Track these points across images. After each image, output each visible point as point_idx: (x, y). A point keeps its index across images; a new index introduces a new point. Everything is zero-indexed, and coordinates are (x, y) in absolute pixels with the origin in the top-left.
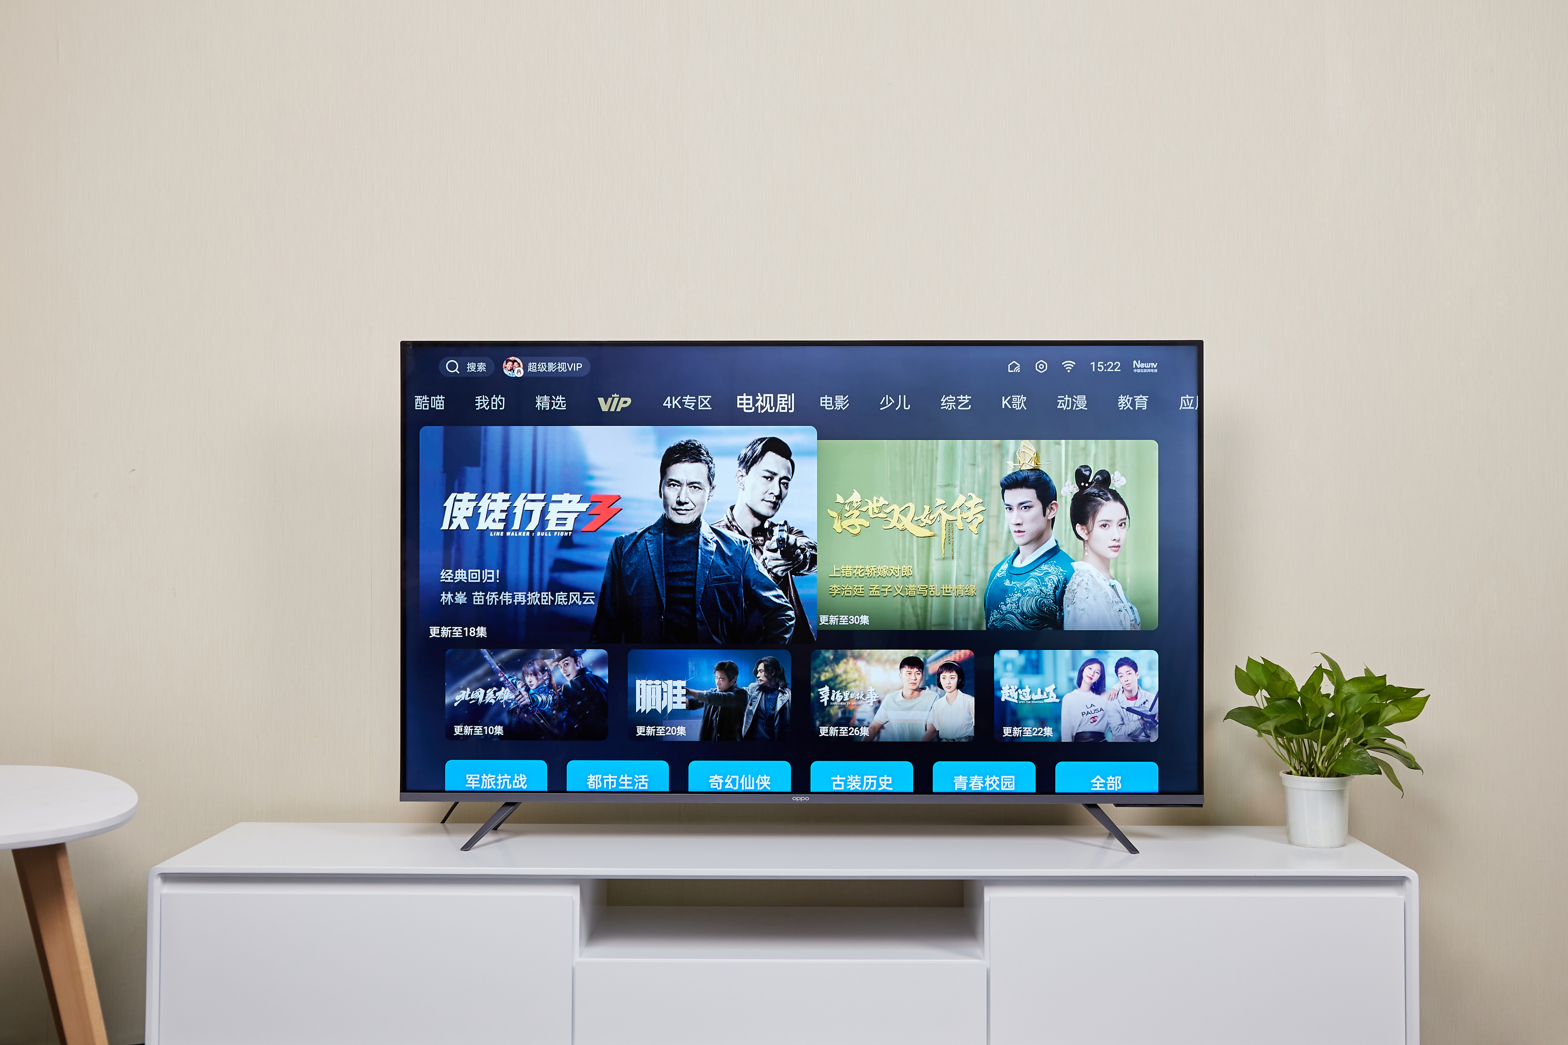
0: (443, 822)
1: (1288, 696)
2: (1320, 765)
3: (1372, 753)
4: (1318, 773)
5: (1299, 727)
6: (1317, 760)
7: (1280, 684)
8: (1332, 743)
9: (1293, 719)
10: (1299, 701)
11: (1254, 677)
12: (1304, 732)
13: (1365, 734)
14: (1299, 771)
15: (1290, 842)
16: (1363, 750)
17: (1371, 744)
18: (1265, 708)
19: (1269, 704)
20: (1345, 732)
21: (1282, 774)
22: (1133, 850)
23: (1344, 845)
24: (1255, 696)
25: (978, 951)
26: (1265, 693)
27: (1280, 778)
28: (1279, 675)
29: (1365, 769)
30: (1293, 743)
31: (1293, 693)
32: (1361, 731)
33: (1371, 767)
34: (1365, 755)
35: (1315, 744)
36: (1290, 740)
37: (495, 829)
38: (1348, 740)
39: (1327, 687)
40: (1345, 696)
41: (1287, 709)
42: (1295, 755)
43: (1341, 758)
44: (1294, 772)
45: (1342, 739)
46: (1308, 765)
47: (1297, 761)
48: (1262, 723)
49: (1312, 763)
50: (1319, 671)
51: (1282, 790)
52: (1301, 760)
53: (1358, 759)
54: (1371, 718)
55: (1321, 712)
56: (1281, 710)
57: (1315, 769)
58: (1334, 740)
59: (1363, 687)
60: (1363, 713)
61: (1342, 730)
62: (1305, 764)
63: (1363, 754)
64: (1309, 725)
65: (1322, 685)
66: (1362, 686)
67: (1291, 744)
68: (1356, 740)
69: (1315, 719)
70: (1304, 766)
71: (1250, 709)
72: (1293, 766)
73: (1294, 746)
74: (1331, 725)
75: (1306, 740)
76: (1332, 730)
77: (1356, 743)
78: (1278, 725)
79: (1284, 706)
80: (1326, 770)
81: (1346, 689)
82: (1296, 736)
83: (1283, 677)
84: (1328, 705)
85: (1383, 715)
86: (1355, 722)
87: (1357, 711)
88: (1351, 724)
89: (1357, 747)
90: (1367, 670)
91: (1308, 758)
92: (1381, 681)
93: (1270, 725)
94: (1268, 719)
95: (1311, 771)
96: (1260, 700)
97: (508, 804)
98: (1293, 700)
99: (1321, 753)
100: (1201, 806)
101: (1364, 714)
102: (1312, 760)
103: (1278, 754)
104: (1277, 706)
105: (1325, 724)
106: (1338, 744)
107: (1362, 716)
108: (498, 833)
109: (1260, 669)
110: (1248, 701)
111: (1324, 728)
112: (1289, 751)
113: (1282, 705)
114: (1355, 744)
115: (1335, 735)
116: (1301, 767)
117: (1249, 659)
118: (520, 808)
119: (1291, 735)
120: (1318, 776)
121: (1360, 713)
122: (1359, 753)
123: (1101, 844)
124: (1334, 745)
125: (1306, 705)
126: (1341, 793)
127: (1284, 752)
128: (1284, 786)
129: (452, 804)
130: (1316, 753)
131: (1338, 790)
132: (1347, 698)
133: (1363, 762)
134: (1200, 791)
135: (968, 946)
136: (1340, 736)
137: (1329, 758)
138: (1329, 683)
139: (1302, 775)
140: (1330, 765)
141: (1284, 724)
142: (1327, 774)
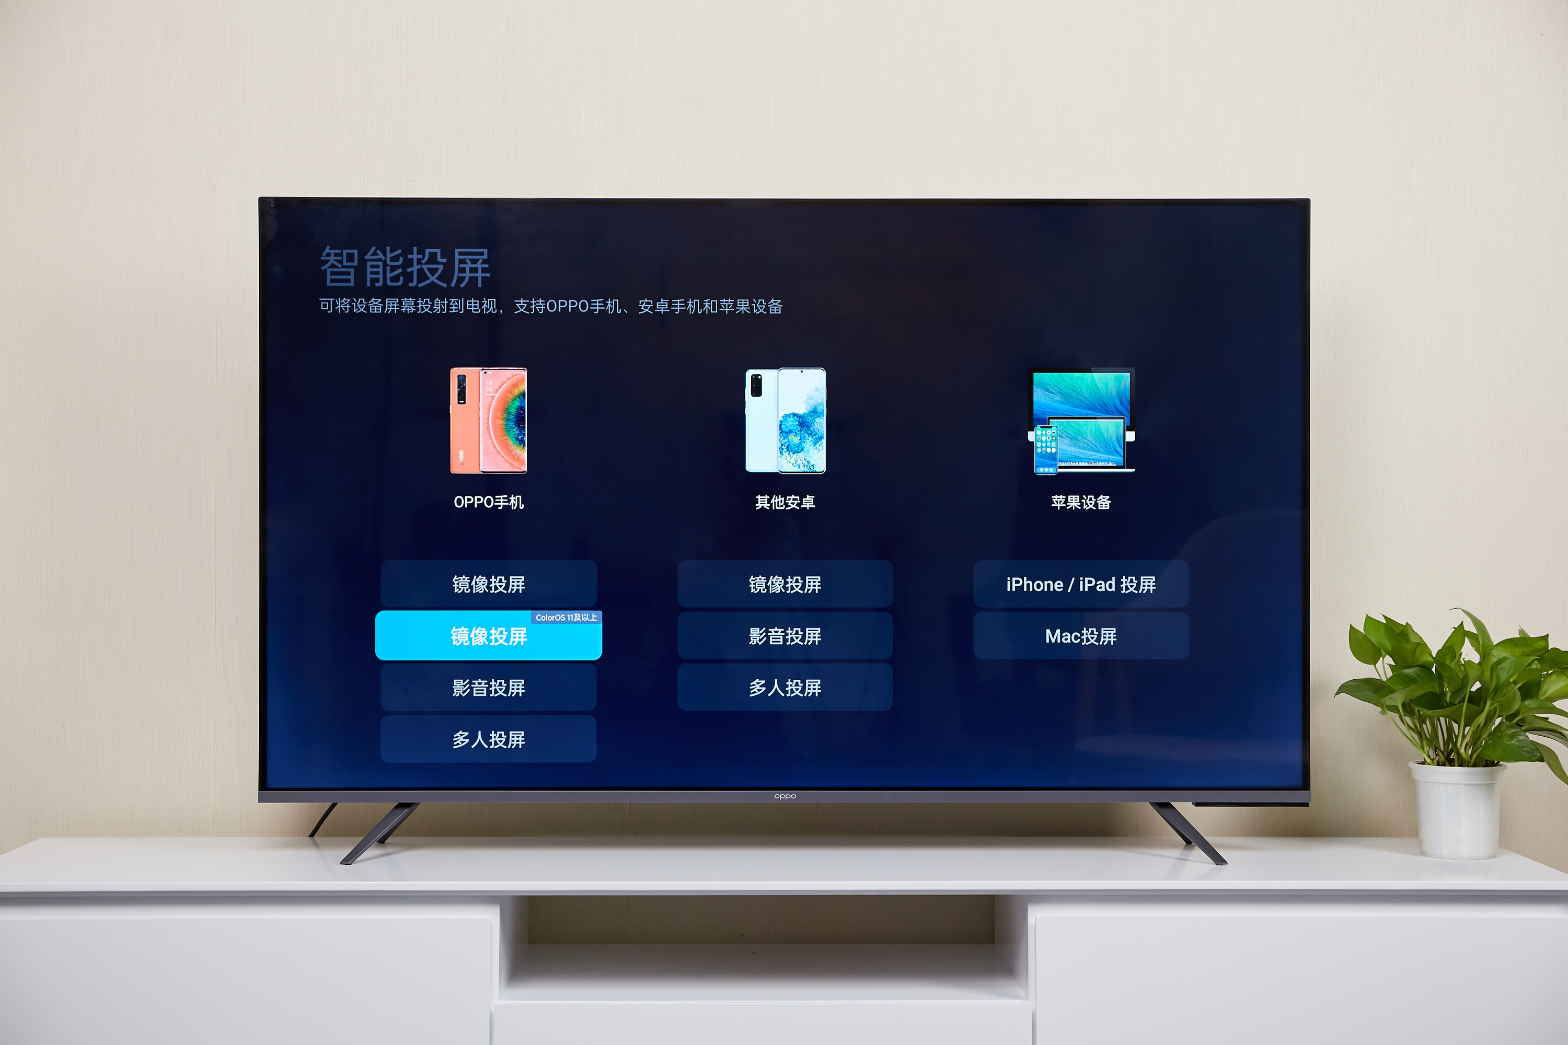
0: (312, 835)
1: (1419, 663)
2: (1462, 751)
3: (1532, 737)
4: (1460, 761)
5: (1435, 701)
6: (1459, 744)
7: (1408, 647)
8: (1479, 722)
9: (1427, 691)
10: (1434, 670)
11: (1374, 640)
12: (1441, 707)
13: (1522, 710)
14: (1435, 761)
15: (1423, 853)
16: (1519, 730)
17: (1529, 724)
18: (1388, 680)
19: (1395, 673)
20: (1496, 707)
21: (1412, 765)
22: (1219, 860)
23: (1494, 857)
24: (1375, 665)
25: (1020, 991)
26: (1389, 660)
27: (1410, 769)
28: (1407, 635)
29: (1522, 755)
30: (1426, 724)
31: (1426, 659)
32: (1516, 706)
33: (1529, 753)
34: (1523, 737)
35: (1455, 726)
36: (1422, 721)
37: (382, 841)
38: (1498, 721)
39: (1469, 653)
40: (1496, 660)
41: (1419, 679)
42: (1429, 740)
43: (1490, 742)
44: (1428, 760)
45: (1489, 719)
46: (1445, 754)
47: (1431, 750)
48: (1387, 696)
49: (1452, 751)
50: (1460, 633)
51: (1411, 784)
52: (1437, 746)
53: (1513, 742)
54: (1530, 690)
55: (1465, 683)
56: (1409, 681)
57: (1456, 757)
58: (1481, 719)
59: (1518, 651)
60: (1519, 682)
61: (1491, 705)
62: (1442, 752)
63: (1520, 735)
64: (1448, 700)
65: (1463, 650)
66: (1516, 650)
67: (1424, 725)
68: (1510, 718)
69: (1454, 693)
70: (1441, 754)
71: (1369, 682)
72: (1427, 753)
73: (1427, 728)
74: (1477, 699)
75: (1442, 719)
76: (1478, 705)
77: (1511, 721)
78: (1408, 701)
79: (1415, 676)
80: (1471, 759)
81: (1497, 655)
82: (1430, 712)
83: (1413, 639)
84: (1472, 674)
85: (1544, 689)
86: (1509, 694)
87: (1511, 681)
88: (1503, 697)
89: (1511, 727)
90: (1521, 631)
91: (1446, 744)
92: (1542, 643)
93: (1398, 699)
94: (1392, 691)
95: (1449, 759)
96: (1383, 669)
97: (401, 806)
98: (1426, 667)
99: (1464, 736)
100: (1307, 805)
101: (1521, 684)
102: (1451, 747)
103: (1407, 737)
104: (1405, 676)
105: (1469, 698)
106: (1485, 724)
107: (1518, 686)
108: (385, 847)
109: (1382, 630)
110: (1366, 671)
111: (1468, 702)
112: (1420, 735)
113: (1412, 674)
114: (1508, 723)
115: (1483, 711)
116: (1437, 755)
117: (1367, 616)
118: (417, 811)
119: (1424, 711)
120: (1460, 766)
121: (1515, 683)
122: (1513, 735)
123: (1177, 856)
124: (1482, 725)
125: (1444, 674)
126: (1490, 787)
127: (1416, 737)
128: (1415, 780)
129: (329, 805)
130: (1457, 737)
131: (1486, 784)
132: (1499, 662)
133: (1519, 746)
134: (1305, 785)
135: (1005, 985)
136: (1489, 713)
137: (1475, 742)
138: (1472, 649)
139: (1438, 765)
140: (1475, 752)
141: (1414, 698)
142: (1471, 764)
